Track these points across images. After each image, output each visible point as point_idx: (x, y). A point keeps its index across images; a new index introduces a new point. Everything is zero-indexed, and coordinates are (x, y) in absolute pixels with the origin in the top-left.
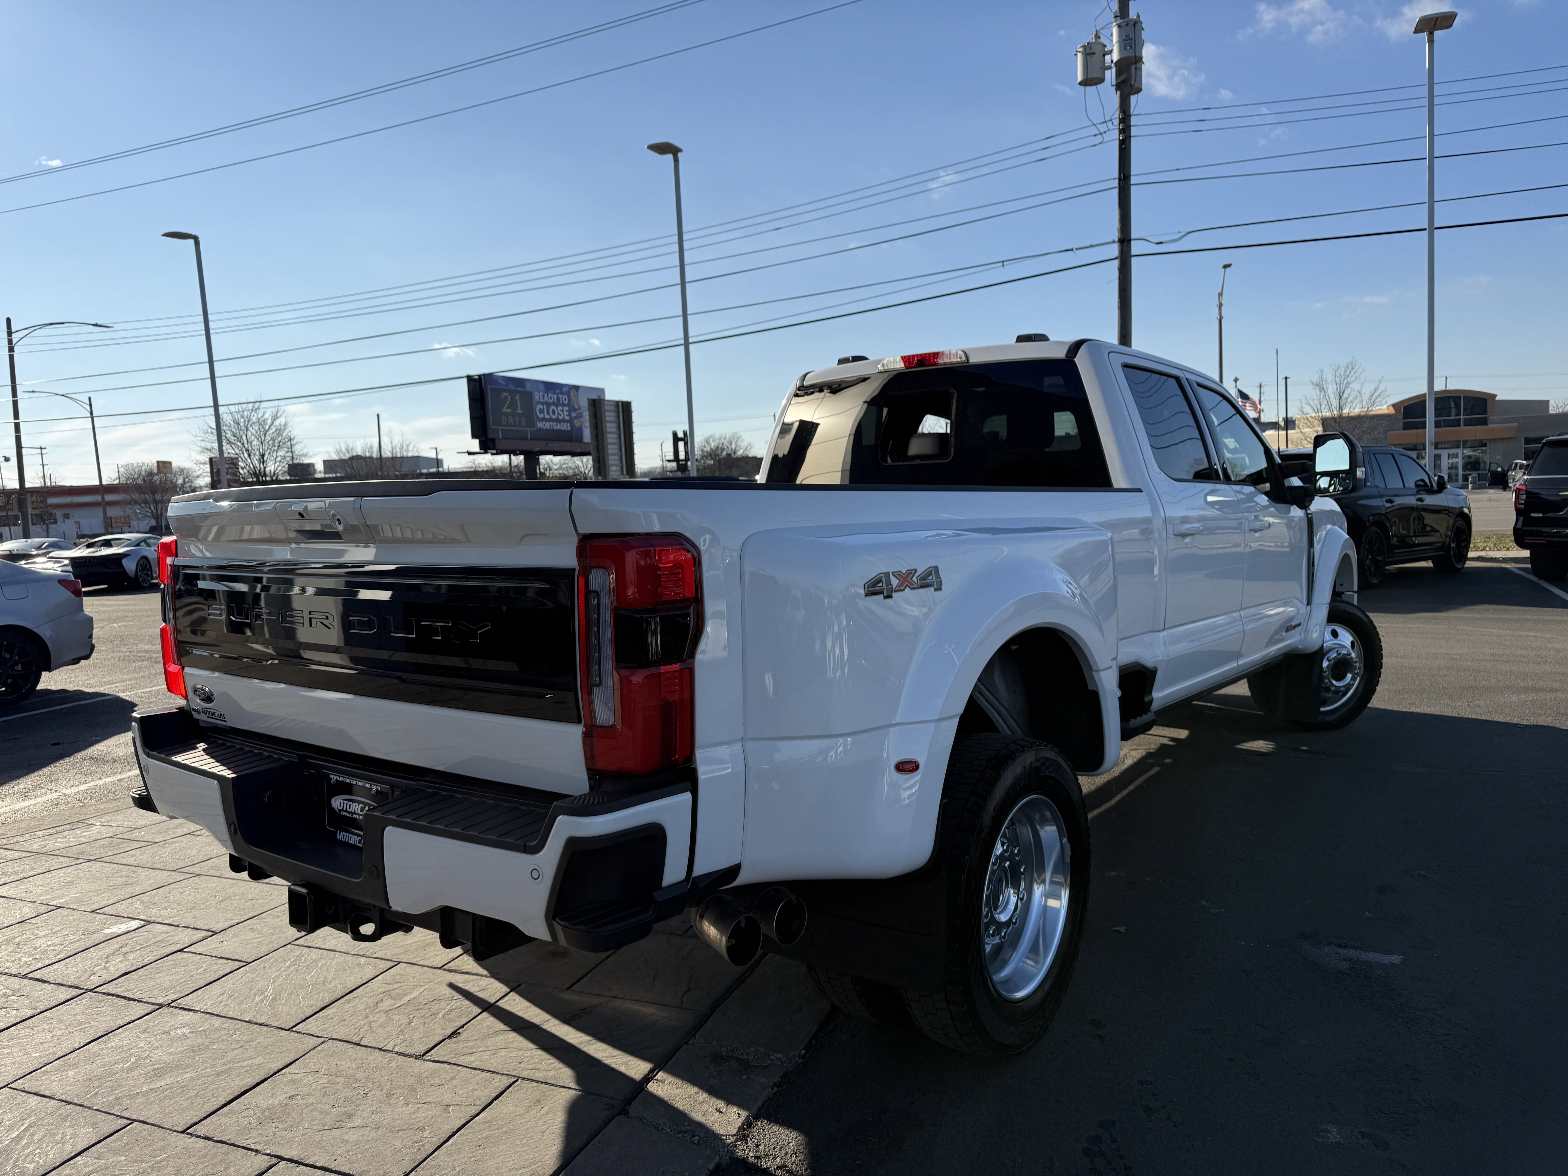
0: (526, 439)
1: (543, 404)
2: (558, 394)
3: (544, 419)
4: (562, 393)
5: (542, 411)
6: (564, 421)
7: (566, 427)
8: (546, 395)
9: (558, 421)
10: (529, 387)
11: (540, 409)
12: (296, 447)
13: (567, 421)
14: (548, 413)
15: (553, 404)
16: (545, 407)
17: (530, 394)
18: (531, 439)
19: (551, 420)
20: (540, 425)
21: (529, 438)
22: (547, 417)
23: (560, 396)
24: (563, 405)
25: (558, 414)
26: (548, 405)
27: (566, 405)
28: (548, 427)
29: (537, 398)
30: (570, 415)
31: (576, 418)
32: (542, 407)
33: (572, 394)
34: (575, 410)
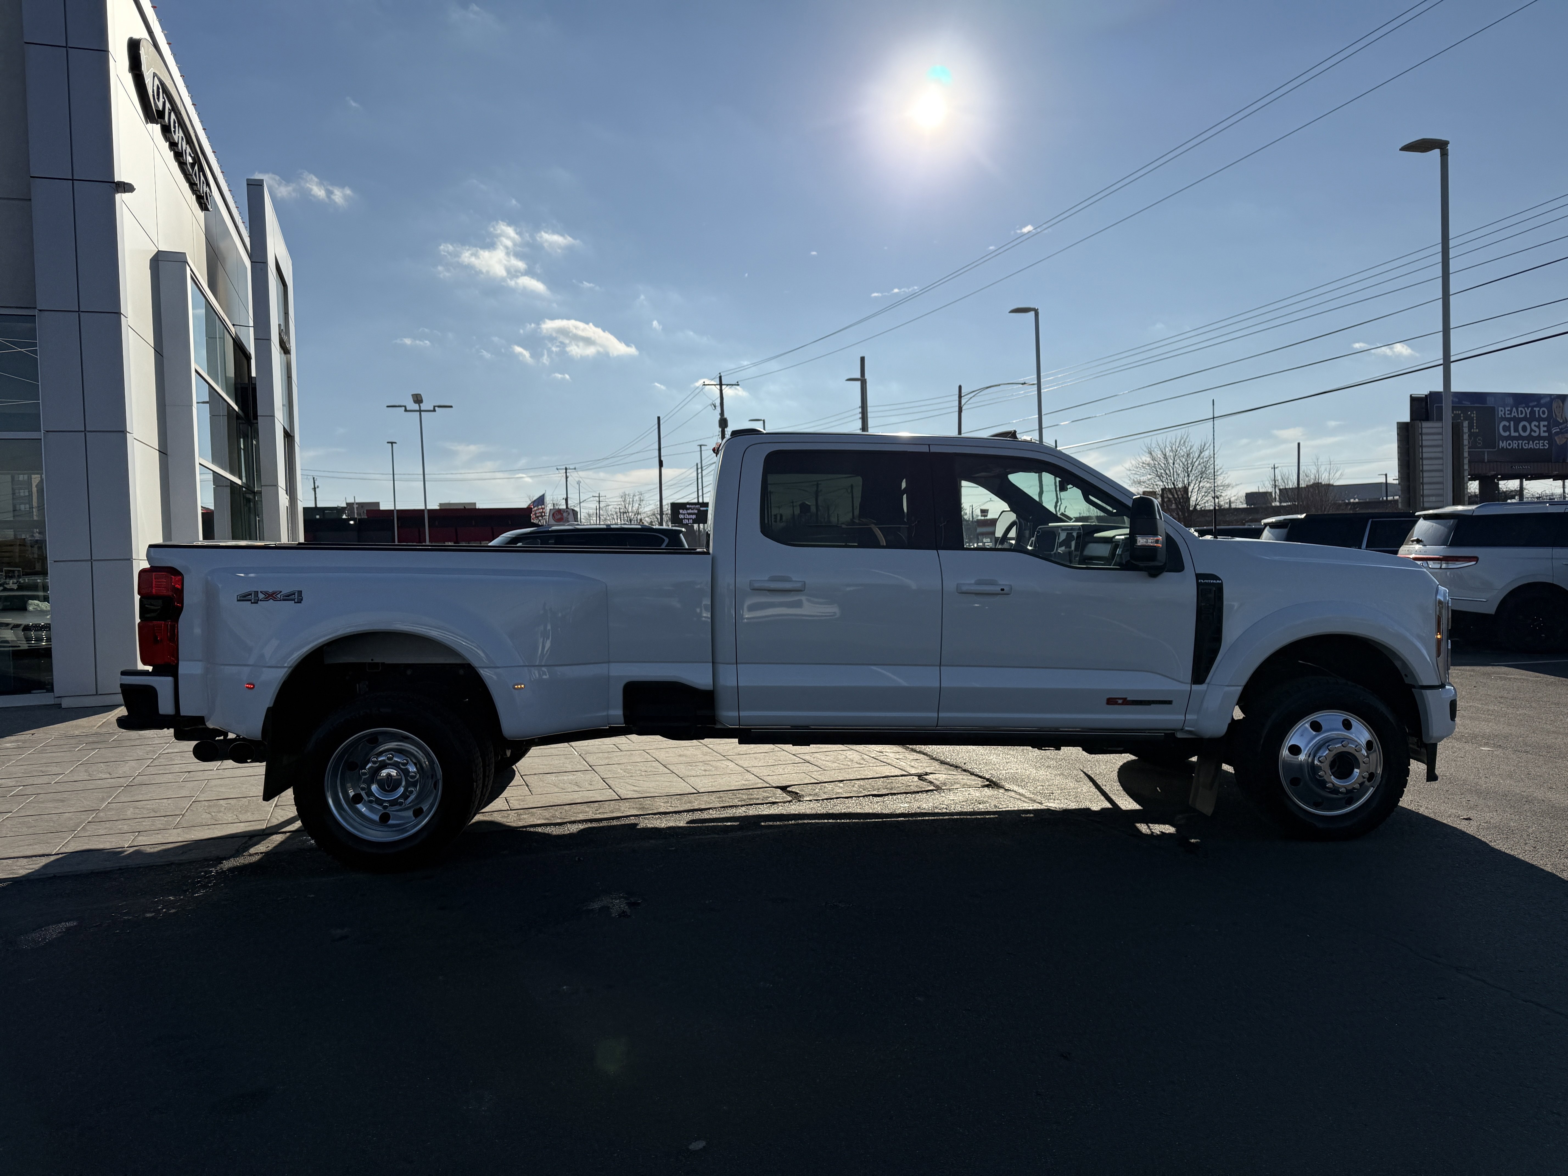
0: (1483, 461)
1: (1509, 420)
2: (1533, 407)
3: (1510, 438)
4: (1539, 405)
5: (1506, 429)
6: (1539, 438)
7: (1542, 445)
8: (1514, 409)
9: (1530, 438)
10: (1490, 402)
11: (1504, 426)
12: (1219, 478)
13: (1544, 438)
14: (1516, 430)
15: (1525, 419)
16: (1512, 423)
17: (1492, 410)
18: (1489, 461)
19: (1520, 438)
20: (1503, 444)
21: (1486, 460)
22: (1513, 434)
23: (1536, 409)
24: (1540, 419)
25: (1532, 430)
26: (1517, 421)
27: (1544, 420)
28: (1515, 446)
29: (1501, 414)
30: (1549, 430)
31: (1557, 433)
32: (1507, 424)
33: (1554, 405)
34: (1557, 424)
